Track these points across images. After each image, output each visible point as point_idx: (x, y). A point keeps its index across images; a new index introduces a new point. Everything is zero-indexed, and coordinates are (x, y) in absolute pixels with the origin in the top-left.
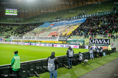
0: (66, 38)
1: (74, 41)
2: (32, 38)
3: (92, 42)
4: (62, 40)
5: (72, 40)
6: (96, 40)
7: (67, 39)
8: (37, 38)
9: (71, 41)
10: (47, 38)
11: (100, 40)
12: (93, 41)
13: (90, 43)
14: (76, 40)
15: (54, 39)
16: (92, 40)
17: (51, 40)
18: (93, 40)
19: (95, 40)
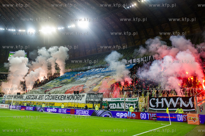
0: (101, 96)
1: (116, 103)
2: (38, 97)
3: (156, 105)
4: (92, 100)
5: (113, 101)
6: (162, 99)
7: (102, 99)
8: (46, 97)
9: (110, 102)
10: (65, 97)
11: (172, 100)
12: (158, 103)
13: (150, 107)
14: (120, 100)
15: (77, 98)
16: (154, 99)
17: (71, 101)
18: (157, 100)
19: (160, 100)
